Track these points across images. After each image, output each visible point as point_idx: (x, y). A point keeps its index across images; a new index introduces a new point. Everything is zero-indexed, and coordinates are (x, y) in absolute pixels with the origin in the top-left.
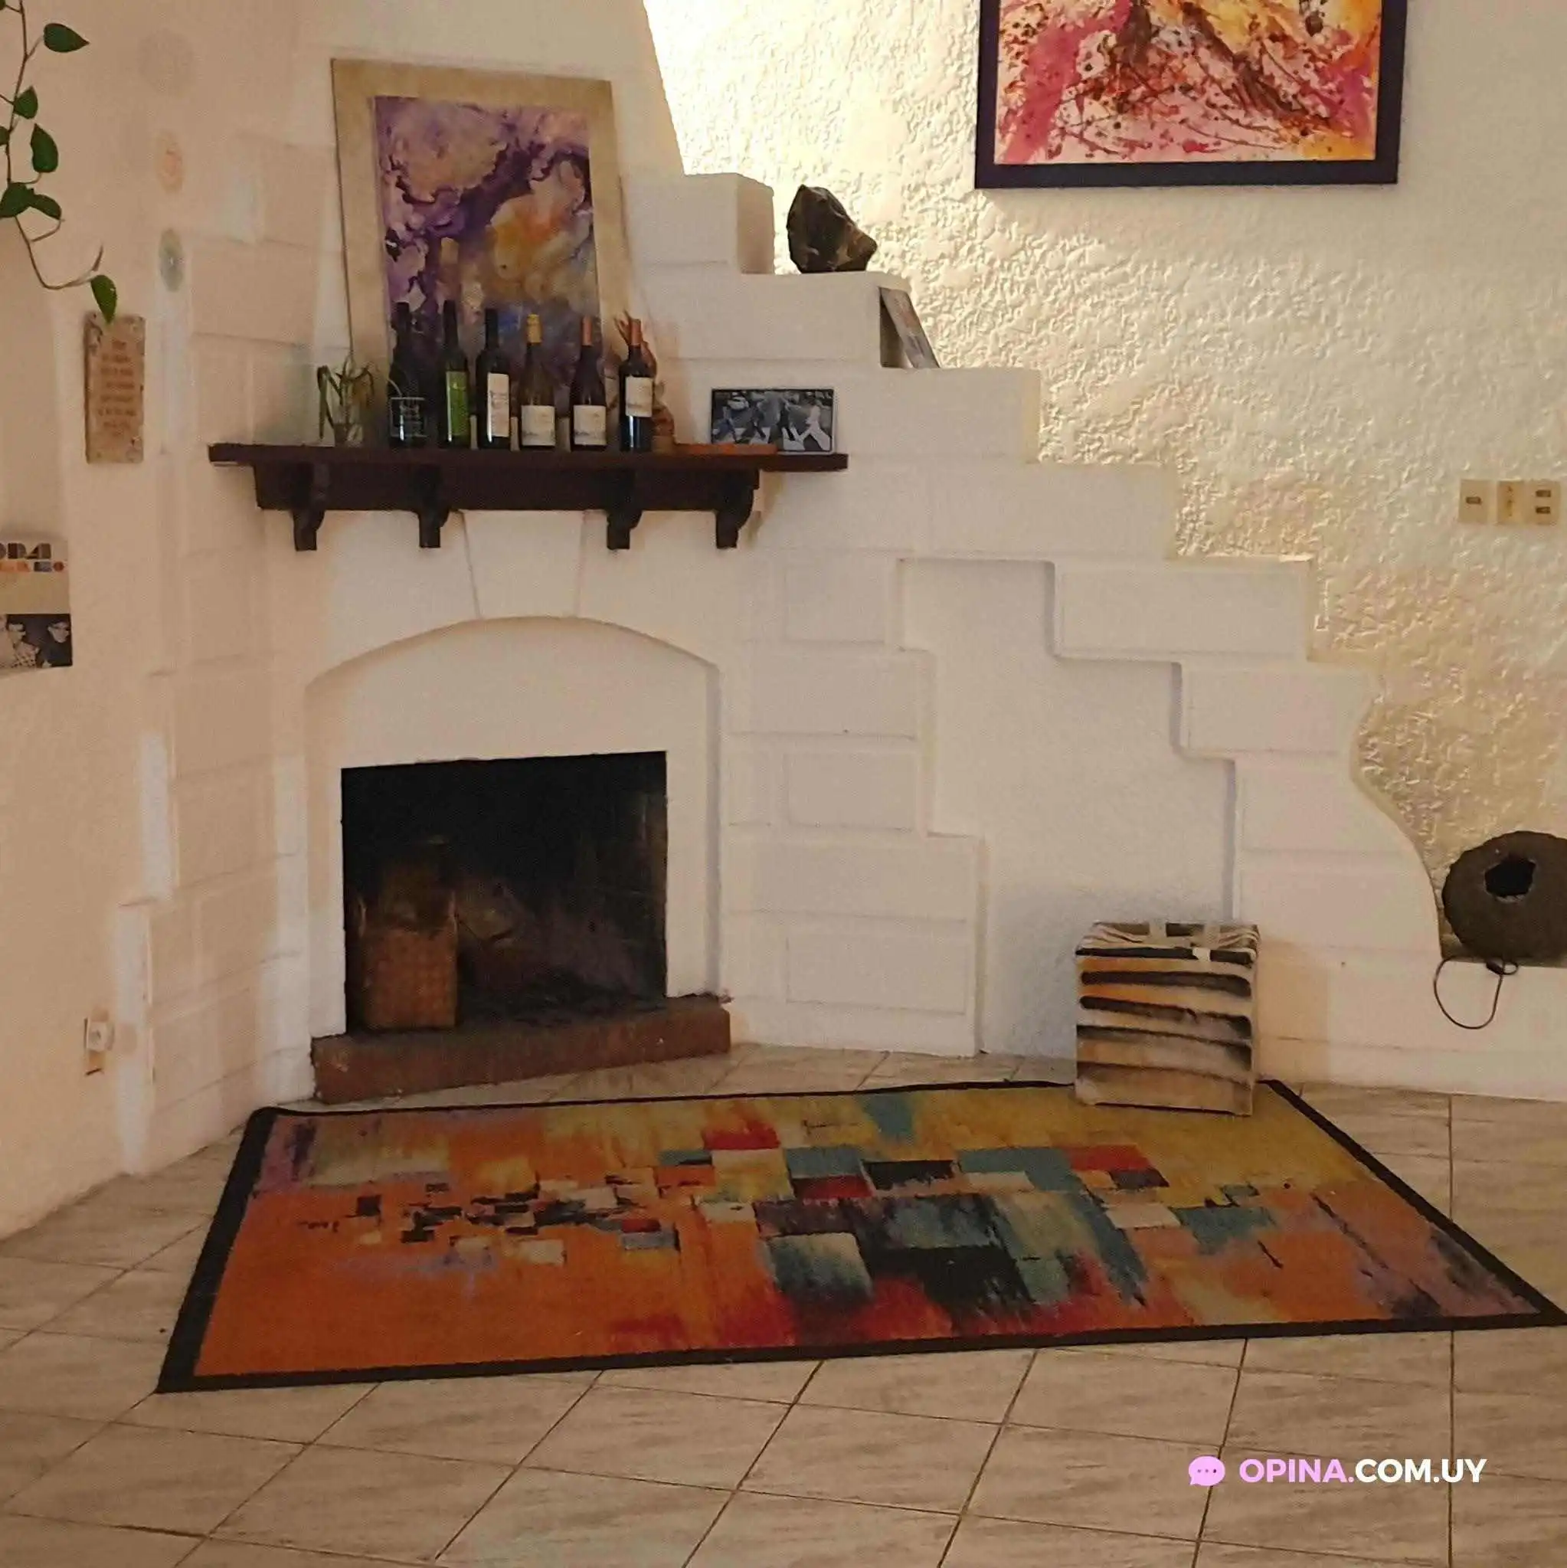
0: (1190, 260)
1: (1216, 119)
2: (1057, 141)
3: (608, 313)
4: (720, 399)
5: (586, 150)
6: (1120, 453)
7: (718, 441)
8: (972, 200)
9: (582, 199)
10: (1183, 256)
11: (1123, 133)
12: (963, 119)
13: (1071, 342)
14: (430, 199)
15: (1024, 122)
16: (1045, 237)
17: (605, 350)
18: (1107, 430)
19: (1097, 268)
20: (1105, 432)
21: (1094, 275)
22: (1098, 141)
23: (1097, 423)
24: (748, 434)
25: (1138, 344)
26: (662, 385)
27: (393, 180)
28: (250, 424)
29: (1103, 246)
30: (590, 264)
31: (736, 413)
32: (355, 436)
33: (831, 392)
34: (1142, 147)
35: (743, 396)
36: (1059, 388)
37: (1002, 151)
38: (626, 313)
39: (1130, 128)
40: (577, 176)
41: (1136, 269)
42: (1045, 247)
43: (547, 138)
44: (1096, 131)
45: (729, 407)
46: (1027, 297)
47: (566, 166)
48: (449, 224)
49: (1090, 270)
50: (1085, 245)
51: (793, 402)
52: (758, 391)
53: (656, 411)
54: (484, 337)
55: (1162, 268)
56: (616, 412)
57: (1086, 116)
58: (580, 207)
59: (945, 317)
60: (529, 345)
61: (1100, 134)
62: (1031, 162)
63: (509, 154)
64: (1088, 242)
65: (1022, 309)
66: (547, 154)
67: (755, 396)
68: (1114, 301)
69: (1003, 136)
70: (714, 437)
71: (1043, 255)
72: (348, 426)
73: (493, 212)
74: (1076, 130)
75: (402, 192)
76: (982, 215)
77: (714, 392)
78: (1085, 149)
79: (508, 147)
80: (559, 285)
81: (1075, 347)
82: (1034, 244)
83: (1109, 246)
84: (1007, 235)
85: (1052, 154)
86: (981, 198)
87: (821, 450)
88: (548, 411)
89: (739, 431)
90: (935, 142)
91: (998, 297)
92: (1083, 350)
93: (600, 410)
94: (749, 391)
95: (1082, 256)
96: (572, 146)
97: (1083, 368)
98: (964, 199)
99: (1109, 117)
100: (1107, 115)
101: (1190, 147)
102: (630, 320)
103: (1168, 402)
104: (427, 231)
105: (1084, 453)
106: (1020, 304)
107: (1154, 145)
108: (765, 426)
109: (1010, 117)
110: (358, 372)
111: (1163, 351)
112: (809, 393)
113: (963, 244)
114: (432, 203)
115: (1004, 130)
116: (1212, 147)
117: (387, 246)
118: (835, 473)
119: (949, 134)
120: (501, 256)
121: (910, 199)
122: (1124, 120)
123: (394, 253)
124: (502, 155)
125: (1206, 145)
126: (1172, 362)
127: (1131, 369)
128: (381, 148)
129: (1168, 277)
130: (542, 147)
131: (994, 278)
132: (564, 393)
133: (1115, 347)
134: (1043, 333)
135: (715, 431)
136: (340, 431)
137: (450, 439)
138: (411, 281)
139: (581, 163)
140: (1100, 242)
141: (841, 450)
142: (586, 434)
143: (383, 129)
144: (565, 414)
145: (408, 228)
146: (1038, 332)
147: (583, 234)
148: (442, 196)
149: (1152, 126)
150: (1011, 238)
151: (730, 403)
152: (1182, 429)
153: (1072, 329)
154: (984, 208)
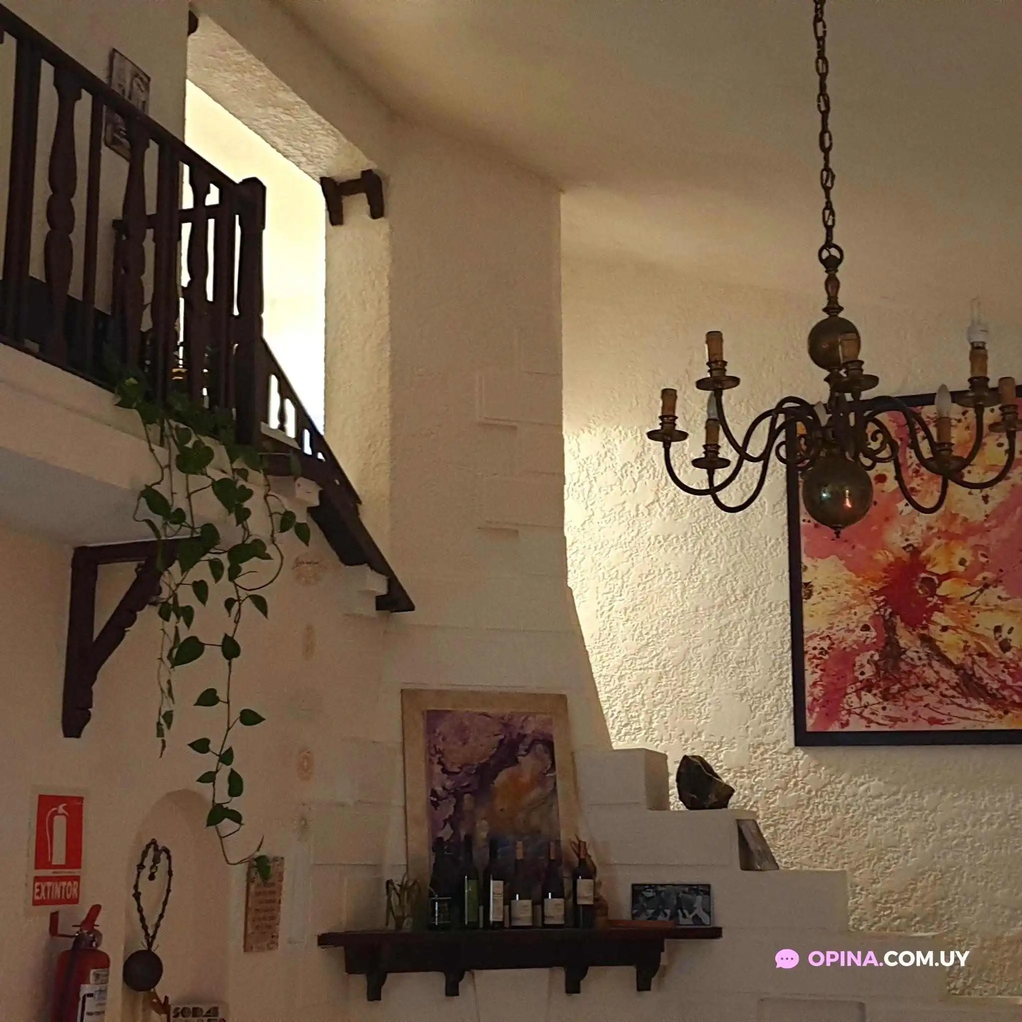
0: (940, 791)
1: (947, 704)
2: (846, 717)
3: (565, 836)
4: (637, 890)
5: (552, 736)
6: (904, 917)
7: (637, 918)
8: (794, 753)
9: (549, 767)
10: (935, 789)
11: (887, 712)
12: (785, 704)
13: (866, 843)
14: (457, 770)
15: (824, 706)
16: (843, 777)
17: (564, 860)
18: (895, 902)
19: (879, 796)
20: (894, 903)
21: (877, 801)
22: (873, 717)
23: (887, 897)
24: (656, 913)
25: (910, 845)
26: (600, 883)
27: (436, 760)
28: (344, 918)
29: (882, 783)
30: (554, 807)
31: (649, 899)
32: (407, 925)
33: (709, 886)
34: (901, 721)
35: (653, 888)
36: (861, 874)
37: (811, 723)
38: (577, 838)
39: (892, 710)
40: (546, 752)
41: (905, 797)
42: (843, 783)
43: (529, 732)
44: (871, 711)
45: (643, 895)
46: (835, 815)
47: (540, 746)
48: (468, 786)
49: (874, 798)
50: (870, 781)
51: (684, 892)
52: (662, 885)
53: (596, 900)
54: (488, 856)
55: (921, 797)
56: (571, 900)
57: (863, 703)
58: (548, 772)
59: (782, 827)
60: (516, 860)
61: (873, 713)
62: (830, 730)
63: (506, 742)
64: (871, 779)
65: (831, 822)
66: (528, 741)
67: (660, 889)
68: (892, 817)
69: (811, 715)
70: (634, 916)
71: (843, 787)
72: (403, 918)
73: (495, 777)
74: (858, 711)
75: (440, 767)
76: (801, 762)
77: (633, 886)
78: (864, 722)
79: (505, 737)
80: (535, 820)
81: (868, 847)
82: (837, 780)
83: (885, 783)
84: (818, 775)
85: (843, 725)
86: (800, 752)
87: (703, 924)
88: (528, 903)
89: (651, 911)
90: (768, 718)
91: (815, 814)
92: (874, 849)
93: (560, 901)
94: (656, 885)
95: (868, 788)
96: (542, 734)
97: (875, 860)
98: (789, 753)
99: (879, 703)
100: (877, 702)
101: (932, 721)
102: (580, 841)
103: (934, 884)
104: (456, 791)
105: (880, 917)
106: (830, 819)
107: (909, 720)
108: (667, 908)
109: (815, 703)
110: (410, 884)
111: (927, 850)
112: (695, 887)
113: (790, 781)
114: (457, 773)
115: (812, 710)
116: (946, 721)
117: (432, 801)
118: (714, 940)
119: (776, 713)
120: (500, 804)
121: (755, 752)
122: (889, 705)
123: (435, 805)
124: (501, 741)
125: (943, 720)
126: (933, 857)
127: (907, 861)
128: (429, 742)
129: (927, 802)
130: (525, 736)
131: (812, 802)
132: (537, 891)
133: (895, 847)
134: (847, 837)
135: (635, 911)
136: (399, 921)
137: (466, 923)
138: (445, 821)
139: (549, 745)
140: (880, 780)
141: (718, 925)
142: (552, 917)
143: (430, 729)
144: (539, 903)
145: (444, 788)
146: (843, 837)
147: (550, 789)
148: (465, 769)
149: (907, 708)
150: (820, 777)
151: (644, 893)
152: (944, 902)
153: (866, 835)
154: (802, 758)
